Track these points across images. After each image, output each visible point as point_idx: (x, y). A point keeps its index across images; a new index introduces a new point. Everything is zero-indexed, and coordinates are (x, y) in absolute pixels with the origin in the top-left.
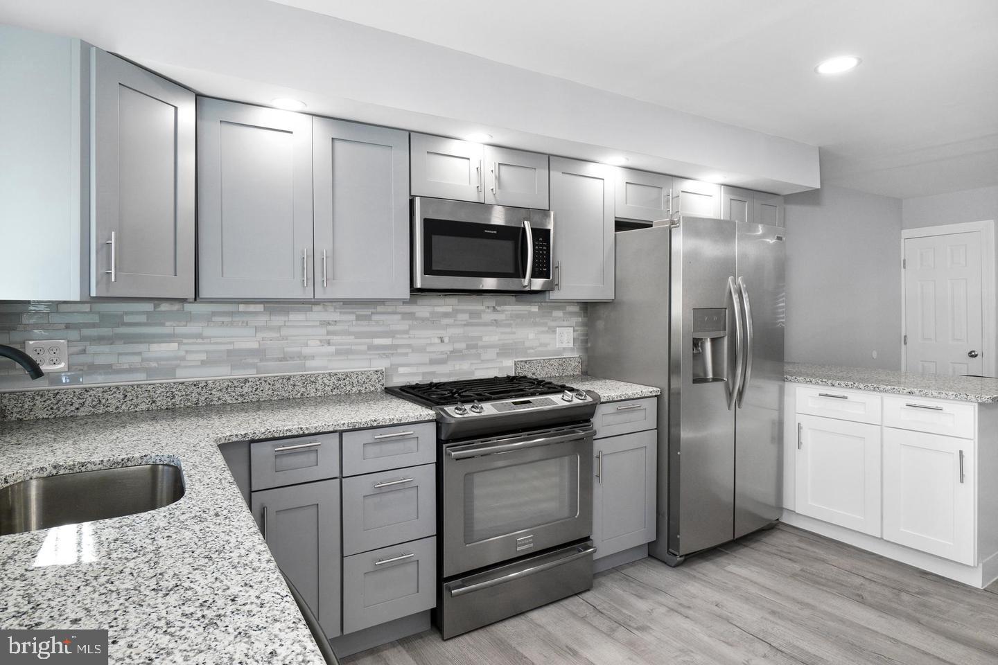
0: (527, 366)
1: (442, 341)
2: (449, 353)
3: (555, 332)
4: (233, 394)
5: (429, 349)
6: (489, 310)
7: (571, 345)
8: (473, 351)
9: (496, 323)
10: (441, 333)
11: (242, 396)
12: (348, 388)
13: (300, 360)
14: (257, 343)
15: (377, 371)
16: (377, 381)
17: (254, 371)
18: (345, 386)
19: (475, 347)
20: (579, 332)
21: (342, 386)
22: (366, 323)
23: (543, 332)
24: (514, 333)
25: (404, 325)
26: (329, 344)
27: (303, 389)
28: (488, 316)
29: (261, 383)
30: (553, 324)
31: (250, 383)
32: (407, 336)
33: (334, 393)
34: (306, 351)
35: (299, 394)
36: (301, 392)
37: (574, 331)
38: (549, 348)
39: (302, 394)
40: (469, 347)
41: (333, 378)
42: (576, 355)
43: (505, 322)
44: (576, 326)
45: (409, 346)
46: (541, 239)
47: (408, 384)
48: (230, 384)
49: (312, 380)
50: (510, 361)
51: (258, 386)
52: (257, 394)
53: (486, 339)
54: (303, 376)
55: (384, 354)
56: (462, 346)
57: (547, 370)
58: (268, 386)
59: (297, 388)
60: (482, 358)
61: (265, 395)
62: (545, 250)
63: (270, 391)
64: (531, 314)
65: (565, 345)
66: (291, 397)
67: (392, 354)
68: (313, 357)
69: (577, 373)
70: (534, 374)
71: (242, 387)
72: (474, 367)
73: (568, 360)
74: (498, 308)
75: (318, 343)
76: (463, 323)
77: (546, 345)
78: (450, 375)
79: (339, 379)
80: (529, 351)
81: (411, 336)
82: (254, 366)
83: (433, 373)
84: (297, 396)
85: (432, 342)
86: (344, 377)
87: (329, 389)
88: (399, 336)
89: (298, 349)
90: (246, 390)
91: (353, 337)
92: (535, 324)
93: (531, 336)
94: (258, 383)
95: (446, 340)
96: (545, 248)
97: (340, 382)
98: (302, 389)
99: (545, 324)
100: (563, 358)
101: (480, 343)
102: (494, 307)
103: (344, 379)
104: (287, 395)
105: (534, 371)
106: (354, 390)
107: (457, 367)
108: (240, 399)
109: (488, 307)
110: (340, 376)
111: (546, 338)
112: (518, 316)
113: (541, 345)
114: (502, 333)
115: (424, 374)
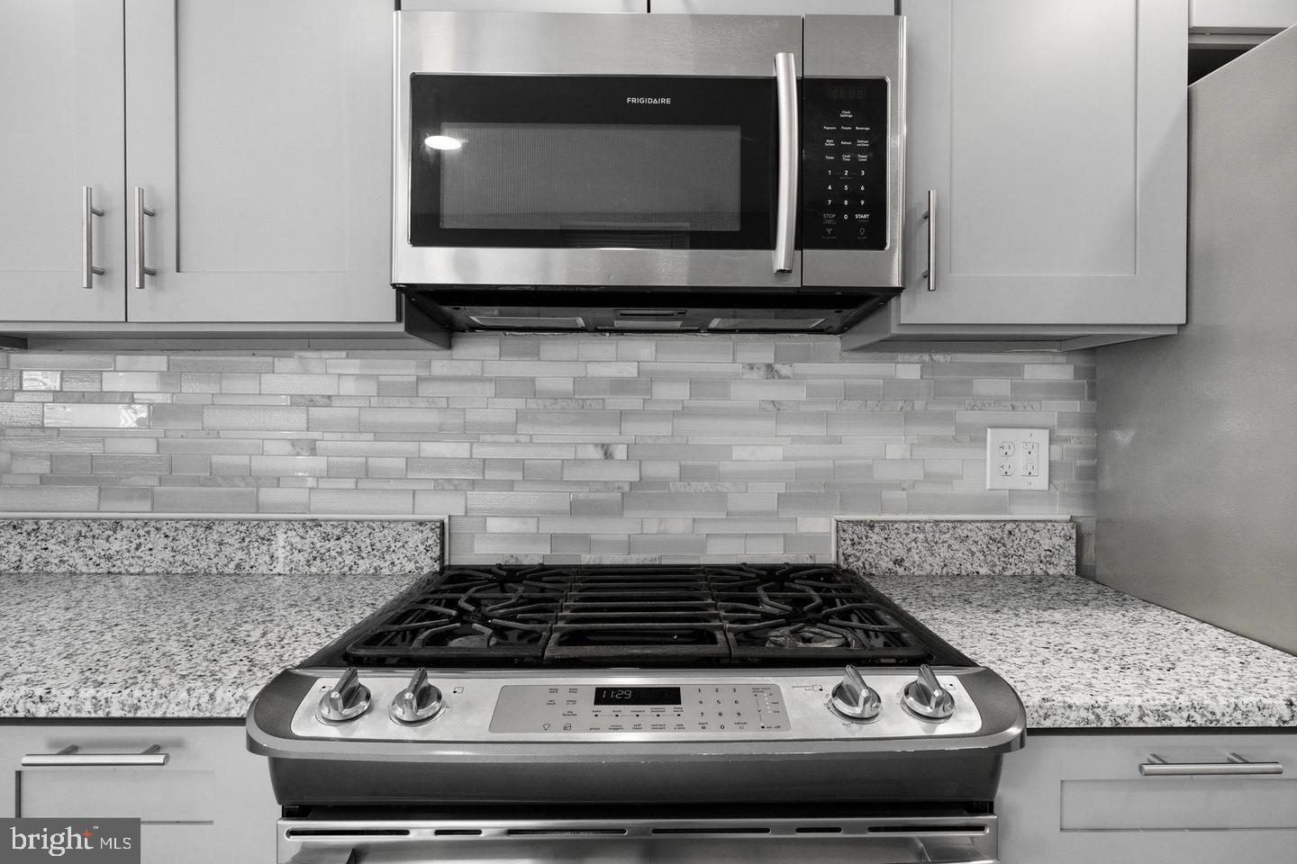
0: (875, 537)
1: (608, 455)
2: (627, 488)
3: (982, 441)
4: (90, 552)
5: (572, 474)
6: (755, 375)
7: (1041, 482)
8: (704, 486)
9: (776, 410)
10: (607, 434)
11: (109, 558)
12: (349, 560)
13: (248, 485)
14: (154, 440)
15: (421, 523)
16: (421, 548)
17: (146, 505)
18: (340, 554)
19: (713, 475)
20: (1074, 445)
21: (333, 553)
22: (404, 402)
23: (937, 441)
24: (837, 440)
25: (504, 409)
26: (313, 451)
27: (240, 555)
28: (753, 392)
29: (148, 532)
30: (976, 417)
31: (125, 532)
32: (511, 439)
33: (314, 570)
34: (259, 464)
35: (232, 565)
36: (237, 560)
37: (1051, 441)
38: (960, 488)
39: (238, 566)
40: (685, 474)
41: (312, 533)
42: (1060, 513)
43: (804, 408)
44: (1061, 425)
45: (520, 465)
46: (846, 114)
47: (512, 562)
48: (84, 530)
49: (262, 533)
50: (822, 520)
51: (142, 540)
52: (140, 558)
53: (738, 453)
54: (240, 522)
55: (449, 480)
56: (668, 470)
57: (944, 551)
58: (163, 541)
59: (227, 550)
60: (732, 507)
61: (157, 562)
62: (862, 150)
63: (168, 554)
64: (894, 388)
65: (1018, 482)
66: (214, 571)
67: (473, 482)
68: (277, 481)
69: (1061, 569)
70: (898, 562)
71: (107, 539)
72: (704, 530)
73: (1023, 527)
74: (784, 370)
75: (288, 448)
76: (672, 408)
77: (947, 479)
78: (629, 547)
79: (326, 538)
80: (886, 494)
81: (523, 439)
82: (146, 494)
83: (585, 540)
84: (226, 570)
85: (580, 456)
86: (337, 532)
87: (301, 558)
88: (488, 438)
89: (245, 460)
90: (116, 546)
91: (370, 437)
92: (909, 417)
93: (895, 451)
94: (142, 532)
95: (620, 452)
96: (863, 143)
97: (327, 545)
98: (240, 552)
99: (947, 418)
100: (1006, 522)
101: (726, 466)
102: (769, 367)
103: (338, 539)
104: (204, 564)
105: (899, 552)
106: (363, 566)
107: (652, 527)
108: (105, 566)
109: (751, 367)
110: (329, 529)
111: (945, 460)
112: (849, 393)
113: (929, 477)
114: (797, 439)
115: (553, 538)
